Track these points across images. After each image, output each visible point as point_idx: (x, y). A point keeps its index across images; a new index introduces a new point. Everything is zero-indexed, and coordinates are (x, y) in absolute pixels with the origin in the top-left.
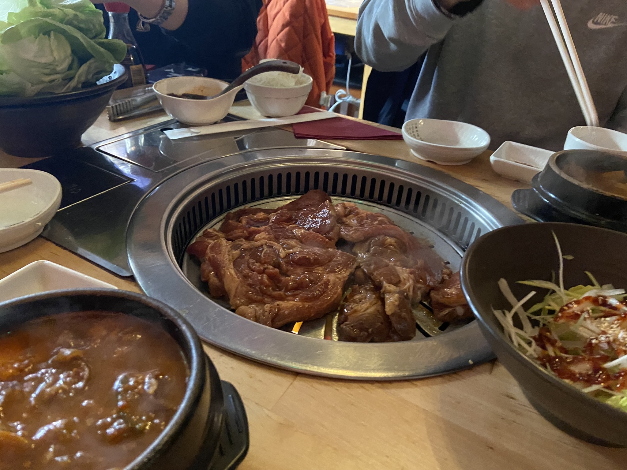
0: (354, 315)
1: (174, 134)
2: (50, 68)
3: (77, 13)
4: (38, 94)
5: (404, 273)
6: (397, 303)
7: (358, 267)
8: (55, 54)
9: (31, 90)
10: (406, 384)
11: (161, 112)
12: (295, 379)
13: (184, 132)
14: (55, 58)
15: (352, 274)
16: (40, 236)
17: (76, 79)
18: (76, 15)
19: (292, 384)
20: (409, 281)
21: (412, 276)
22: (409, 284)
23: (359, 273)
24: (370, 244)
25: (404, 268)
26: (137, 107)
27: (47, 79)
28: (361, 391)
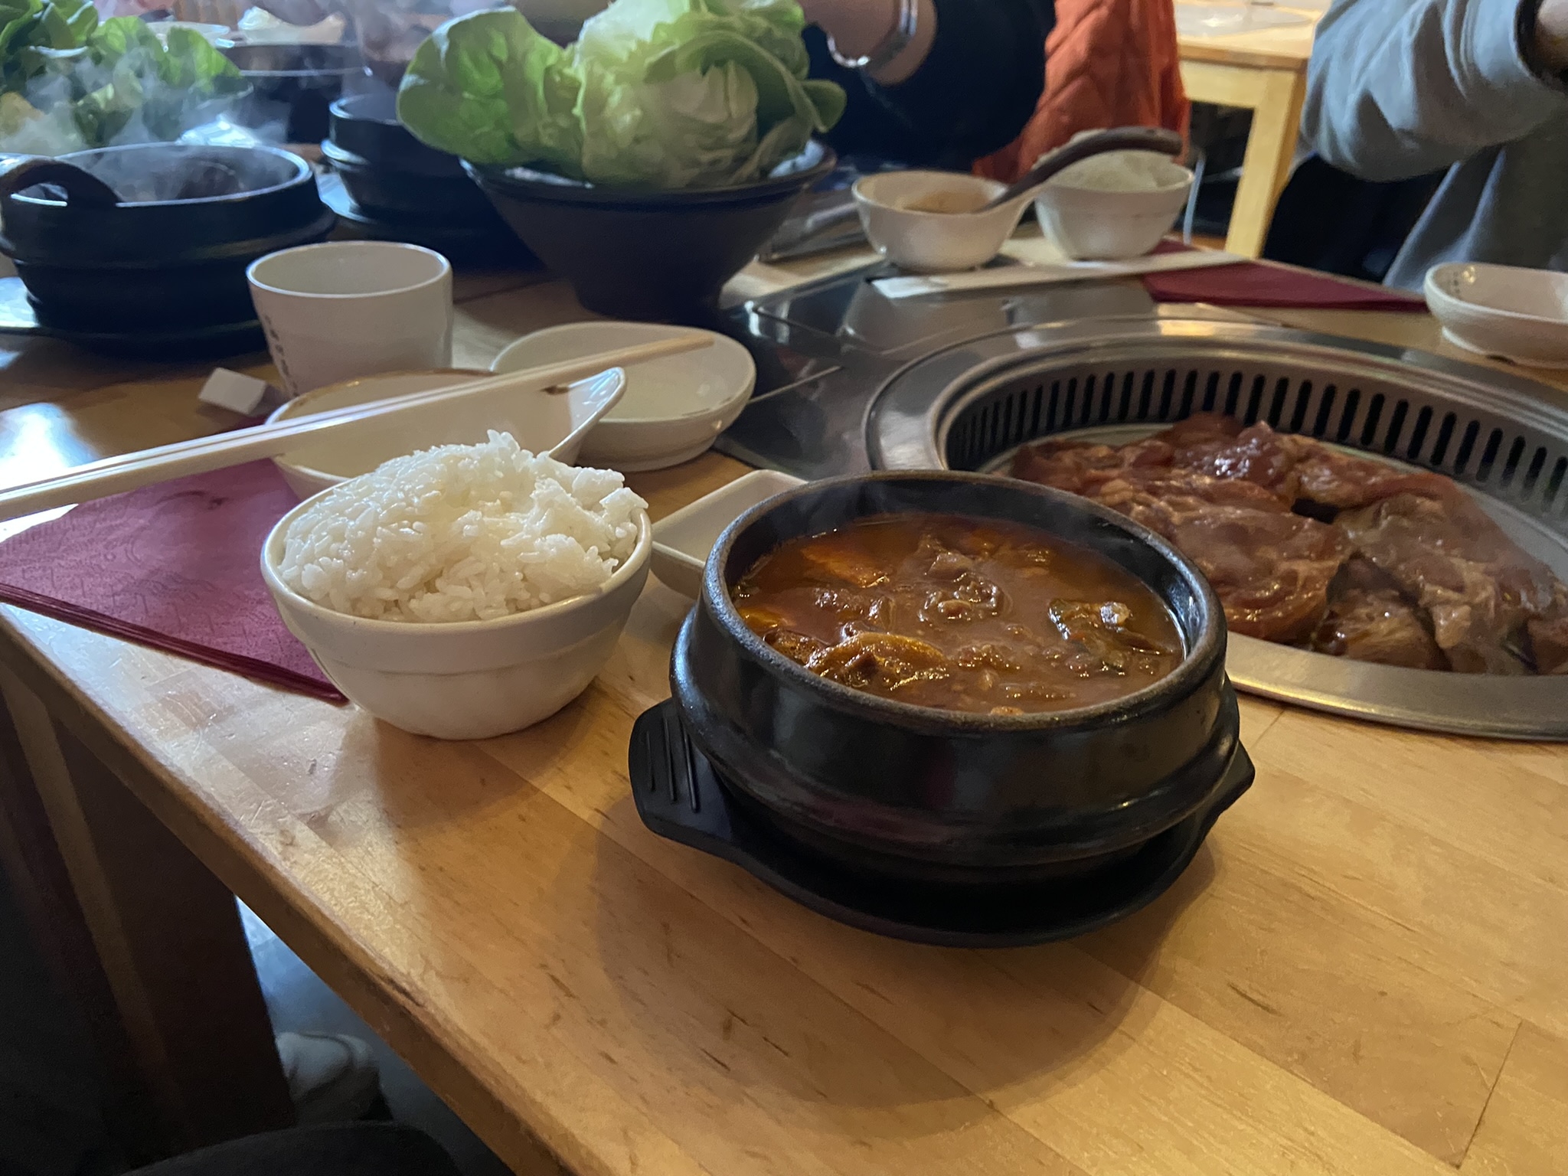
0: (1365, 641)
1: (893, 288)
2: (714, 135)
3: (773, 27)
4: (690, 185)
5: (1470, 572)
6: (1468, 624)
7: (1356, 556)
8: (733, 106)
9: (678, 177)
10: (1528, 747)
11: (862, 245)
12: (1281, 713)
13: (911, 285)
14: (730, 115)
15: (1343, 568)
16: (712, 449)
17: (756, 158)
18: (769, 31)
19: (1276, 720)
20: (1484, 588)
21: (1492, 579)
22: (1487, 593)
23: (1358, 566)
24: (1378, 512)
25: (1471, 563)
26: (805, 238)
27: (706, 157)
28: (1432, 748)
